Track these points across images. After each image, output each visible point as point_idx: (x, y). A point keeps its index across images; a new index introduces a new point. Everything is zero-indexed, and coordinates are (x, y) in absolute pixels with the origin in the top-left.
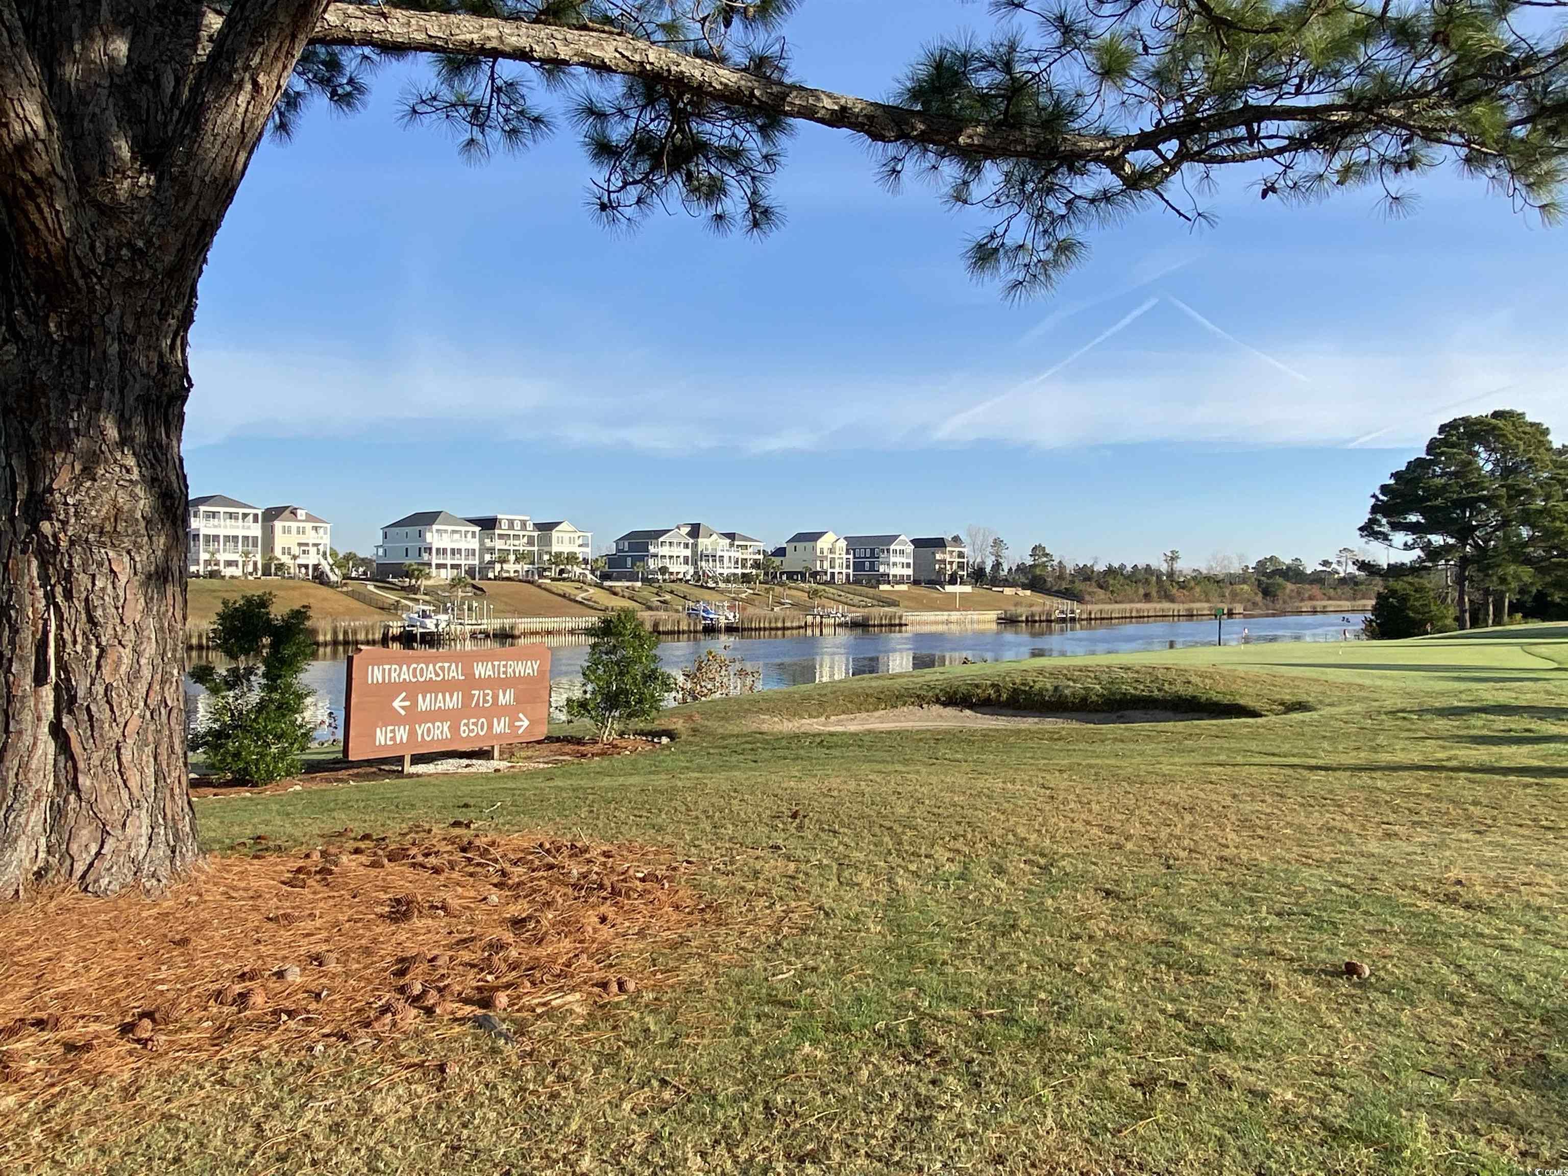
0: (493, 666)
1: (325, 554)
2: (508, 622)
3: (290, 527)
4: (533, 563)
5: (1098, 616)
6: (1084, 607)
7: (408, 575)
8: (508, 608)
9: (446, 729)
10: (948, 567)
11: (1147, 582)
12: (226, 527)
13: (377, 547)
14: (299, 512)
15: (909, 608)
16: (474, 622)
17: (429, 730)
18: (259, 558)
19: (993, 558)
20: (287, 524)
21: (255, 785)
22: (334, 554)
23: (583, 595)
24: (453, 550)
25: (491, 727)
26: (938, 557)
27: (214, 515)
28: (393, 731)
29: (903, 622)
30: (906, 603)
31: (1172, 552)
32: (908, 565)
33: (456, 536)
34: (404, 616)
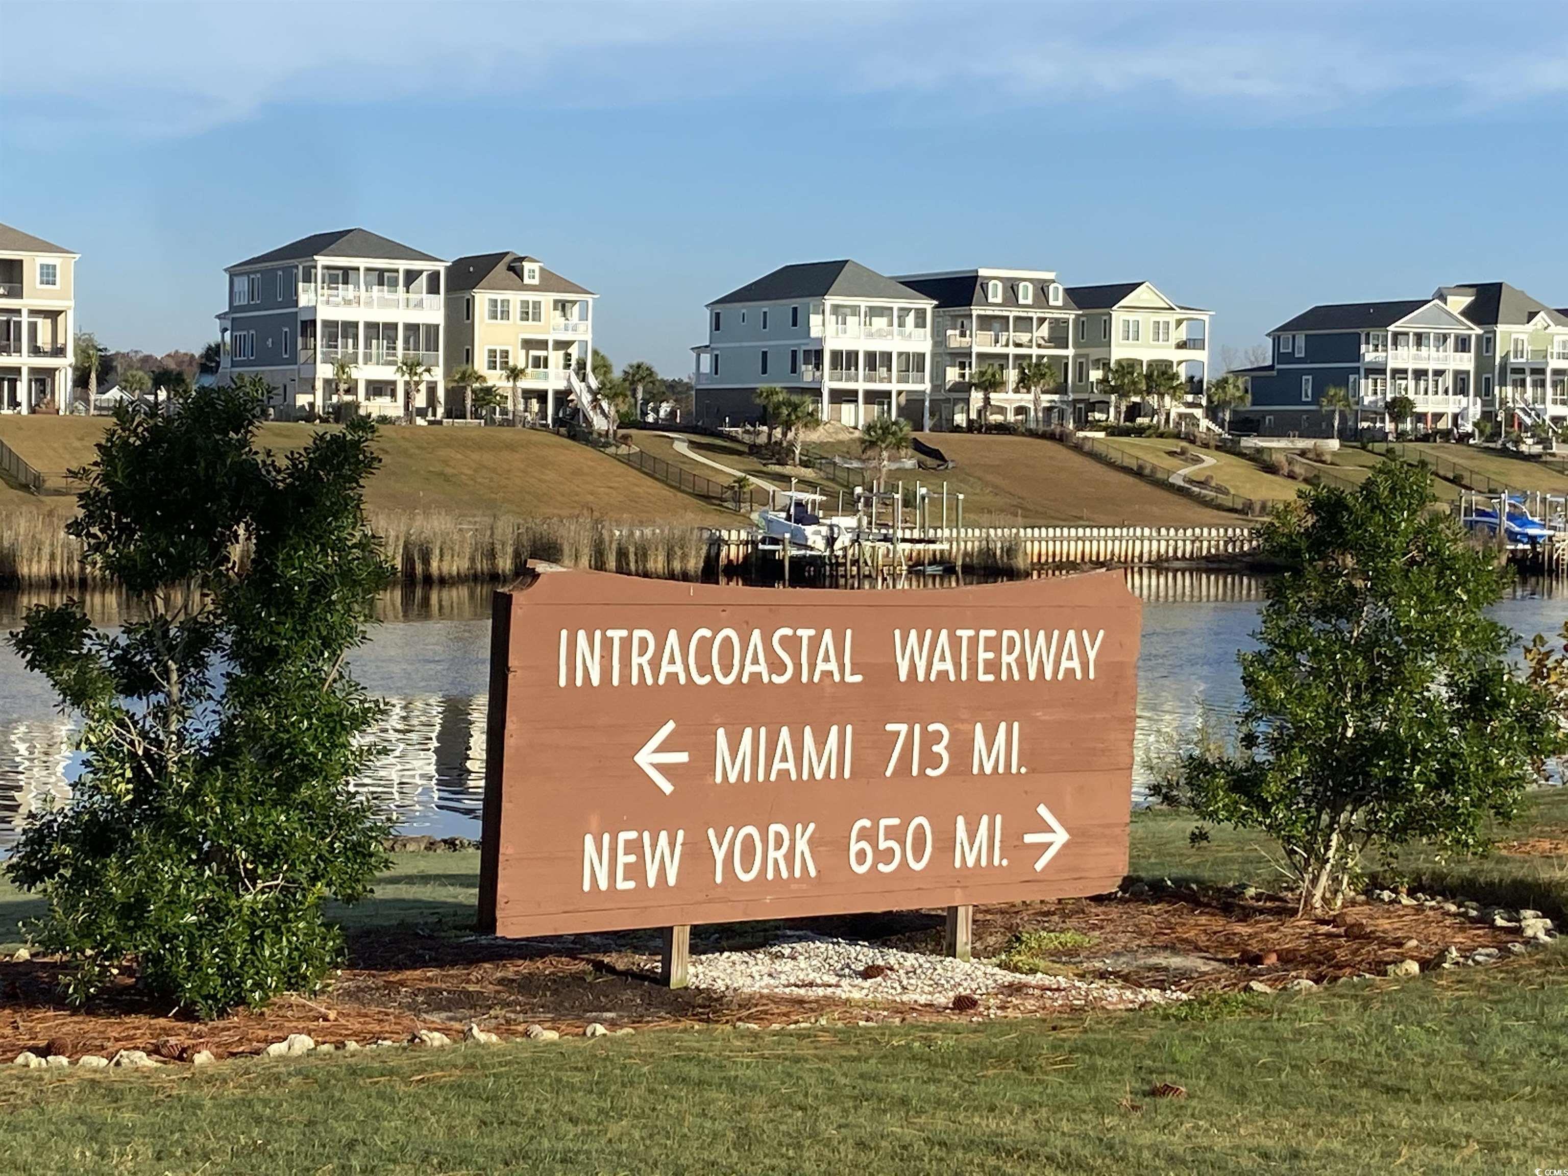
0: (955, 642)
1: (582, 365)
2: (998, 536)
3: (505, 302)
4: (1061, 389)
7: (766, 417)
8: (1000, 501)
9: (802, 845)
12: (369, 304)
13: (699, 350)
14: (527, 266)
16: (916, 534)
17: (748, 846)
18: (438, 374)
20: (500, 296)
21: (188, 1015)
22: (602, 367)
23: (1189, 470)
24: (871, 357)
25: (946, 844)
27: (345, 275)
28: (634, 847)
33: (880, 323)
34: (755, 516)
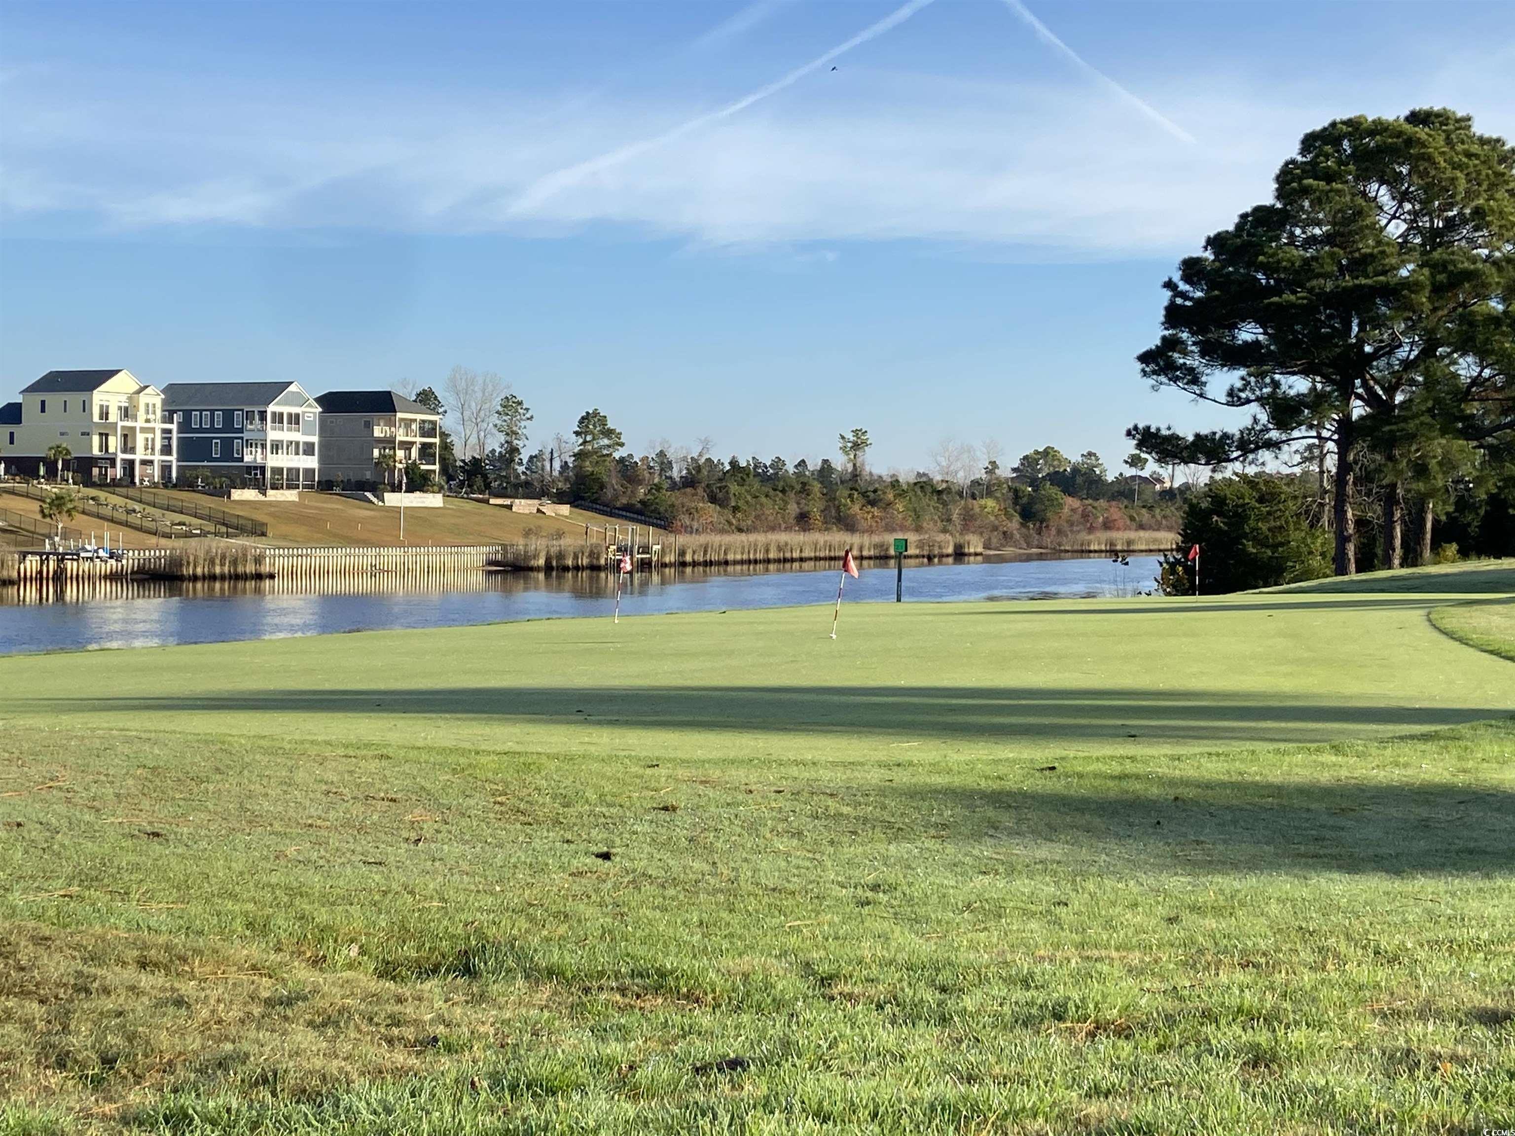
5: (700, 558)
6: (671, 538)
10: (400, 454)
11: (804, 489)
15: (289, 541)
19: (502, 438)
26: (378, 432)
29: (266, 569)
30: (285, 529)
31: (856, 432)
32: (309, 449)
